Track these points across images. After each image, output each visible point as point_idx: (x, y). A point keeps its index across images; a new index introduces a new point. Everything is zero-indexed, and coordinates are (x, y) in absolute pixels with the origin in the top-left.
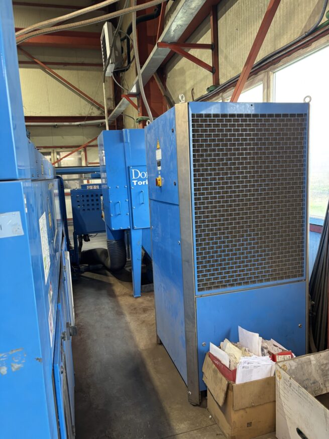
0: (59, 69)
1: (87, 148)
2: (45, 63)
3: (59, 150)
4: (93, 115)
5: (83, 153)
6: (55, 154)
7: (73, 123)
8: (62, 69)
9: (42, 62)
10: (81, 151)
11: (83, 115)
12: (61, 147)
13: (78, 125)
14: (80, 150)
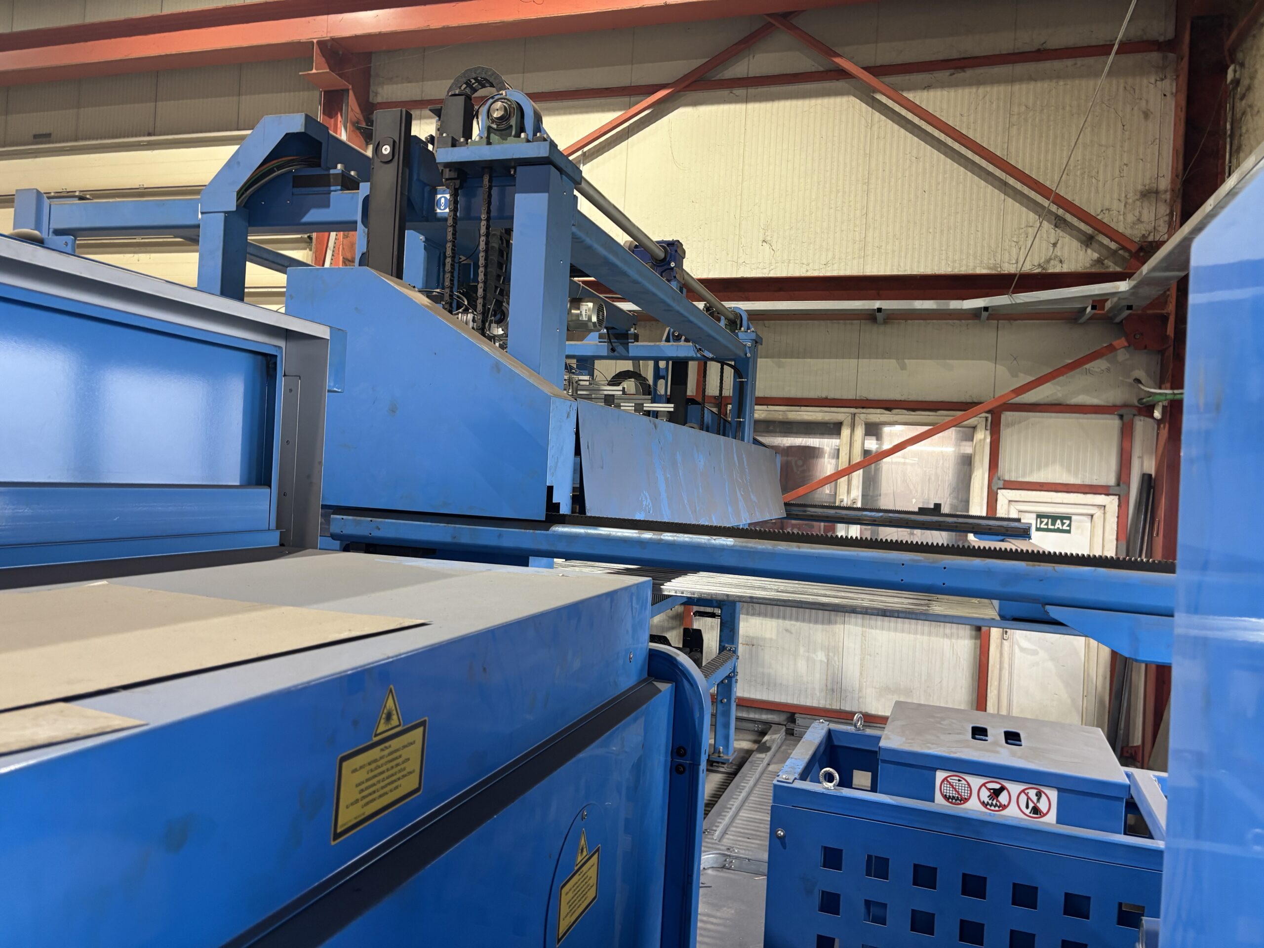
0: (928, 87)
1: (1007, 416)
2: (877, 71)
3: (876, 416)
4: (1055, 268)
5: (983, 436)
6: (860, 431)
7: (955, 304)
8: (943, 85)
9: (865, 69)
10: (974, 428)
11: (1009, 268)
12: (888, 405)
13: (976, 314)
14: (972, 421)
